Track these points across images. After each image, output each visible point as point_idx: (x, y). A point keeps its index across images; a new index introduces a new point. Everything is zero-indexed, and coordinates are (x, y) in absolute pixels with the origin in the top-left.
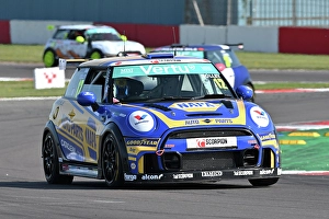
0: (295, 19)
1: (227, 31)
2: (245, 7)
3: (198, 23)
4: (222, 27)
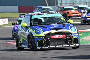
1: (55, 7)
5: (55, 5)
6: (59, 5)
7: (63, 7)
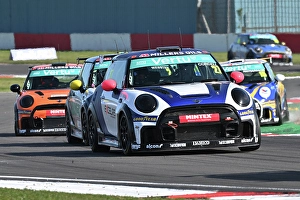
0: (277, 28)
1: (227, 37)
2: (240, 20)
3: (206, 32)
4: (224, 35)
5: (229, 31)
6: (238, 31)
7: (248, 36)
